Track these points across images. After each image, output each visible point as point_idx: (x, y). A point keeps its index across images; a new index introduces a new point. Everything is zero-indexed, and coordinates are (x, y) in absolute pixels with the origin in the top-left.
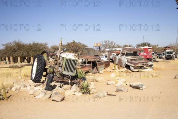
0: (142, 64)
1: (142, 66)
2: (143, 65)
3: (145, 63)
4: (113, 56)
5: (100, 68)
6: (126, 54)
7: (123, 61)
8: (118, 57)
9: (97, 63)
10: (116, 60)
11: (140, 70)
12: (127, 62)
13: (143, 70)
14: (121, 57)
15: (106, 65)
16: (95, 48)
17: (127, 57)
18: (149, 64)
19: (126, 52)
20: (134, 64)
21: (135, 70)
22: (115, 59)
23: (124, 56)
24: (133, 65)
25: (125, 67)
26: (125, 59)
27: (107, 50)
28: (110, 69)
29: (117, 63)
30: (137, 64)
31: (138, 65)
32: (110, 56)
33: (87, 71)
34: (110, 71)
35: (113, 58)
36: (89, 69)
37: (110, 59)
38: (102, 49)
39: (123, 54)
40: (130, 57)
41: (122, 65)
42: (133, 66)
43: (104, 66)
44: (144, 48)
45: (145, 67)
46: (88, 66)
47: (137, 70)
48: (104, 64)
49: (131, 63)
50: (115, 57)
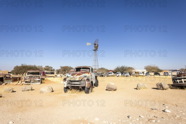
2: (31, 80)
9: (4, 78)
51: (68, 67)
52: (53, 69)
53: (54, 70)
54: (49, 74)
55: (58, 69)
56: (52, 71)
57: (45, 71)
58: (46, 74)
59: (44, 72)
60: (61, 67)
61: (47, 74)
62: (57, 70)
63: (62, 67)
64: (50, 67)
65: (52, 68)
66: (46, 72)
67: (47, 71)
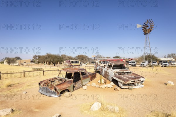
0: (133, 80)
1: (133, 82)
2: (135, 81)
3: (136, 80)
4: (100, 68)
5: (85, 82)
6: (113, 66)
7: (109, 74)
8: (104, 69)
9: (81, 76)
10: (103, 71)
11: (130, 87)
12: (115, 76)
13: (134, 87)
14: (108, 70)
15: (91, 77)
16: (92, 58)
17: (114, 70)
18: (141, 80)
19: (113, 65)
20: (124, 80)
21: (125, 88)
22: (101, 71)
23: (111, 69)
24: (123, 82)
25: (112, 81)
26: (112, 72)
27: (98, 59)
28: (95, 84)
29: (103, 75)
30: (128, 80)
31: (128, 82)
32: (97, 67)
33: (64, 88)
34: (95, 86)
35: (99, 69)
36: (69, 85)
37: (97, 70)
38: (96, 58)
39: (110, 67)
40: (117, 70)
41: (108, 78)
42: (121, 83)
43: (89, 79)
45: (136, 83)
46: (68, 81)
47: (127, 87)
48: (90, 77)
49: (119, 78)
50: (101, 69)
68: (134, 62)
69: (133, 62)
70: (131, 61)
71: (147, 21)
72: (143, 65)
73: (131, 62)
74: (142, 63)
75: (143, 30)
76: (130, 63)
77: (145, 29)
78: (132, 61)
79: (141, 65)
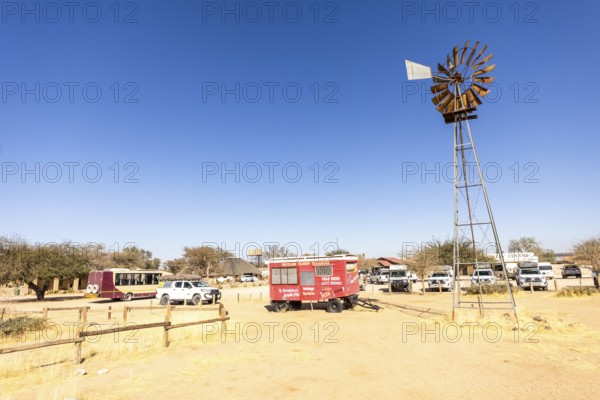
16: (248, 260)
38: (264, 261)
44: (331, 262)
51: (211, 250)
52: (152, 259)
53: (157, 263)
54: (133, 283)
55: (172, 259)
56: (148, 267)
57: (115, 271)
58: (118, 284)
59: (108, 276)
60: (186, 249)
61: (125, 282)
62: (170, 263)
63: (189, 252)
64: (143, 251)
65: (149, 254)
66: (118, 275)
67: (127, 271)
68: (402, 273)
69: (395, 273)
70: (388, 267)
71: (455, 53)
72: (440, 286)
73: (386, 270)
74: (435, 275)
75: (435, 101)
76: (384, 278)
77: (445, 94)
78: (393, 268)
79: (433, 286)
